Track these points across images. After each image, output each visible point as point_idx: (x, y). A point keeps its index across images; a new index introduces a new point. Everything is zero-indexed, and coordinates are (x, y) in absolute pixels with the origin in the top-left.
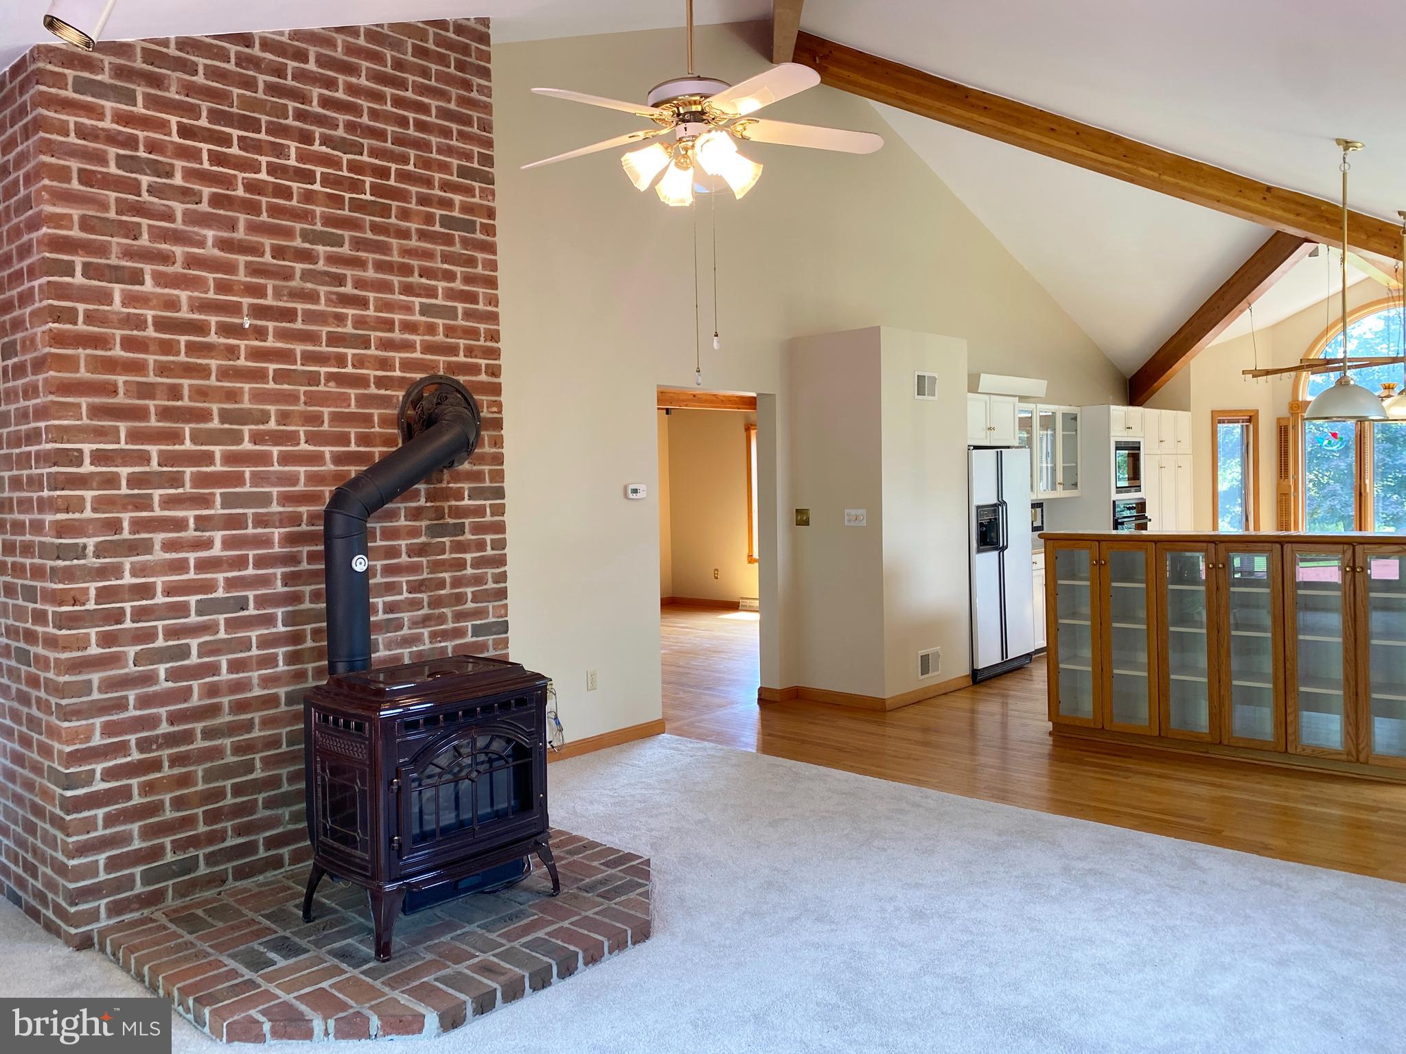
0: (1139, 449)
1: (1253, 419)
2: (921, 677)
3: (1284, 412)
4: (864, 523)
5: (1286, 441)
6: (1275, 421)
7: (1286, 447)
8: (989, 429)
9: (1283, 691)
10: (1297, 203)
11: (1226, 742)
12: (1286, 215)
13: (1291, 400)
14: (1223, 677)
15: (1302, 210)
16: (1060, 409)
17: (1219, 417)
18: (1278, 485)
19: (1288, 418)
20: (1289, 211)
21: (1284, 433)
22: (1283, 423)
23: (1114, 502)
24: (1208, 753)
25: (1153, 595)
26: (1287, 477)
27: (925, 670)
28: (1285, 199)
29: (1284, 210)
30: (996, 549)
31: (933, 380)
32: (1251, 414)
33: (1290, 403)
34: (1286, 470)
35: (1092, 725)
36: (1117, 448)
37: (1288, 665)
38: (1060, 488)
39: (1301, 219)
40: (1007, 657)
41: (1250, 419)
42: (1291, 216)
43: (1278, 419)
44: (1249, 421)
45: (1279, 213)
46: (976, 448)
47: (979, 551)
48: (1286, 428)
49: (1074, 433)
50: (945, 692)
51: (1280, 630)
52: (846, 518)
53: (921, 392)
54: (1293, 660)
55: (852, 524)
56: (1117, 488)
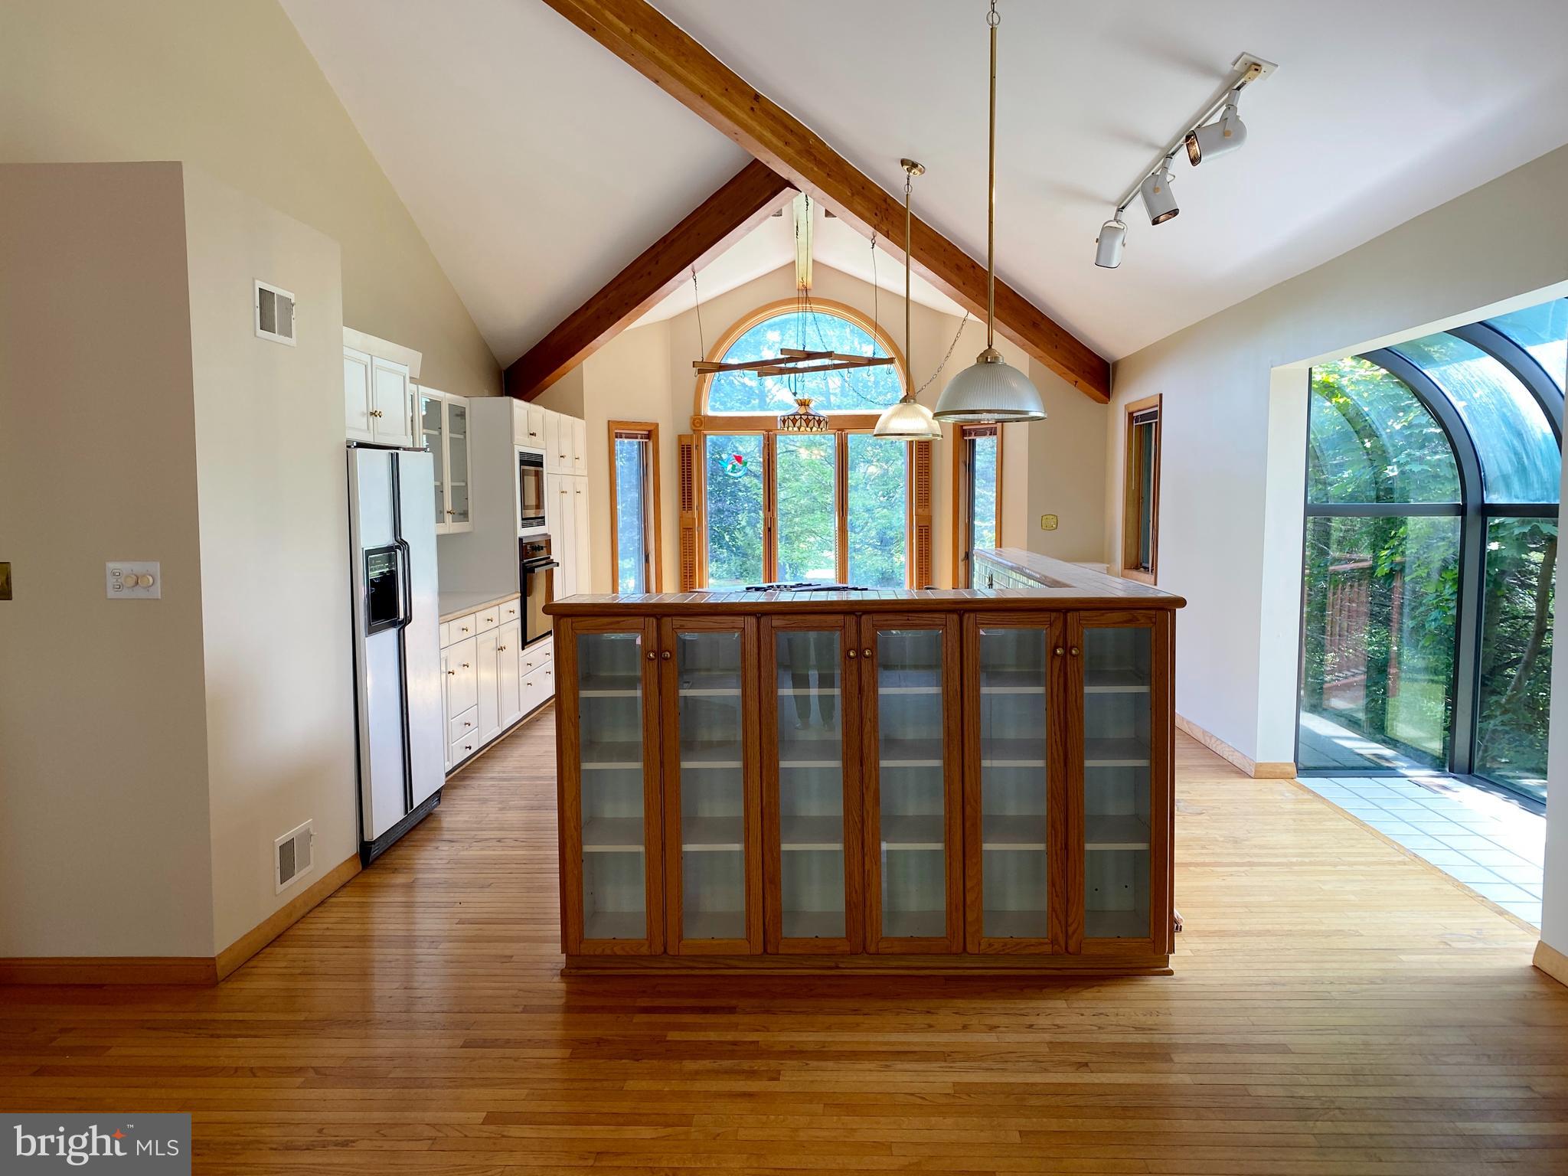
0: (541, 465)
1: (653, 436)
2: (280, 888)
3: (686, 428)
4: (157, 592)
5: (690, 464)
6: (675, 440)
7: (690, 471)
8: (372, 414)
9: (960, 854)
10: (786, 127)
11: (872, 949)
12: (775, 140)
13: (692, 414)
14: (868, 838)
15: (791, 138)
16: (446, 398)
17: (617, 430)
18: (681, 517)
19: (692, 436)
20: (779, 137)
21: (687, 454)
22: (686, 442)
23: (521, 540)
24: (837, 968)
25: (753, 706)
26: (690, 508)
27: (287, 872)
28: (774, 118)
29: (773, 132)
30: (393, 625)
31: (287, 305)
32: (649, 429)
33: (691, 418)
34: (690, 500)
35: (644, 950)
36: (523, 463)
37: (968, 809)
38: (448, 518)
39: (789, 150)
40: (412, 807)
41: (651, 434)
42: (780, 144)
43: (680, 437)
44: (648, 437)
45: (768, 135)
46: (360, 445)
47: (371, 631)
48: (689, 448)
49: (462, 437)
50: (320, 901)
51: (956, 754)
52: (111, 581)
53: (266, 324)
54: (976, 802)
55: (125, 594)
56: (523, 519)
